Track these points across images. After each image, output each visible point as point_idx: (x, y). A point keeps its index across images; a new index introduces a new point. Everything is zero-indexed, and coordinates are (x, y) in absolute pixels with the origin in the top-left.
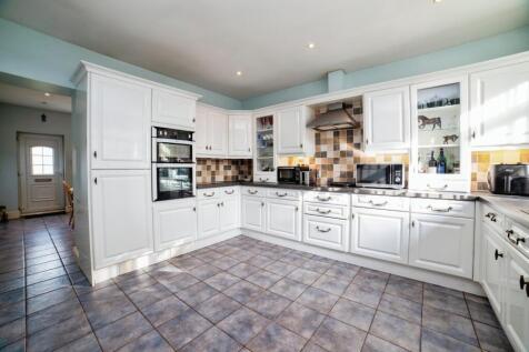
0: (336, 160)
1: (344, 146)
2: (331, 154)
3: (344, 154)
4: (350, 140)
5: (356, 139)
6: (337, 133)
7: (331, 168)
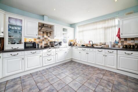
0: (43, 40)
1: (45, 36)
2: (42, 38)
3: (45, 39)
4: (47, 35)
5: (49, 35)
6: (43, 33)
7: (42, 42)
